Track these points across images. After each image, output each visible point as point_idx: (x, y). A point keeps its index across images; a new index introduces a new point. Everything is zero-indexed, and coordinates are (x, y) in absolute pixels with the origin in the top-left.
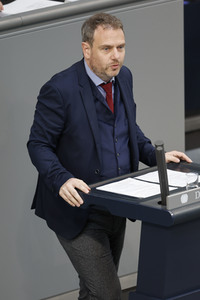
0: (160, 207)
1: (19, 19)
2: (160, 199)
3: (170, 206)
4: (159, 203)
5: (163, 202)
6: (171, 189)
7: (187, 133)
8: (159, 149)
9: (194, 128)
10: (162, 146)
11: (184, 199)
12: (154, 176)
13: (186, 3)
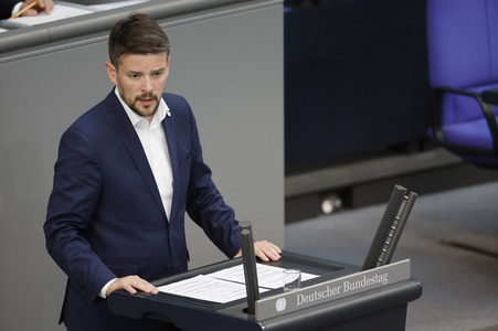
0: (245, 316)
1: (44, 32)
2: (245, 305)
3: (260, 316)
4: (245, 311)
5: (250, 310)
6: (261, 291)
8: (245, 232)
10: (249, 228)
11: (281, 305)
12: (238, 272)
13: (288, 10)
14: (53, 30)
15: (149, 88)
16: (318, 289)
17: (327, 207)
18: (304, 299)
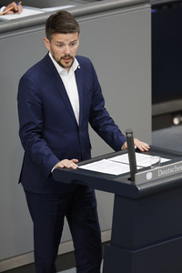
0: (129, 182)
2: (129, 176)
3: (137, 182)
4: (129, 179)
5: (132, 179)
6: (138, 168)
7: (153, 117)
8: (129, 135)
9: (161, 113)
10: (131, 133)
11: (149, 176)
12: (125, 158)
13: (154, 11)
14: (22, 22)
15: (68, 52)
16: (170, 167)
17: (176, 121)
18: (163, 172)
